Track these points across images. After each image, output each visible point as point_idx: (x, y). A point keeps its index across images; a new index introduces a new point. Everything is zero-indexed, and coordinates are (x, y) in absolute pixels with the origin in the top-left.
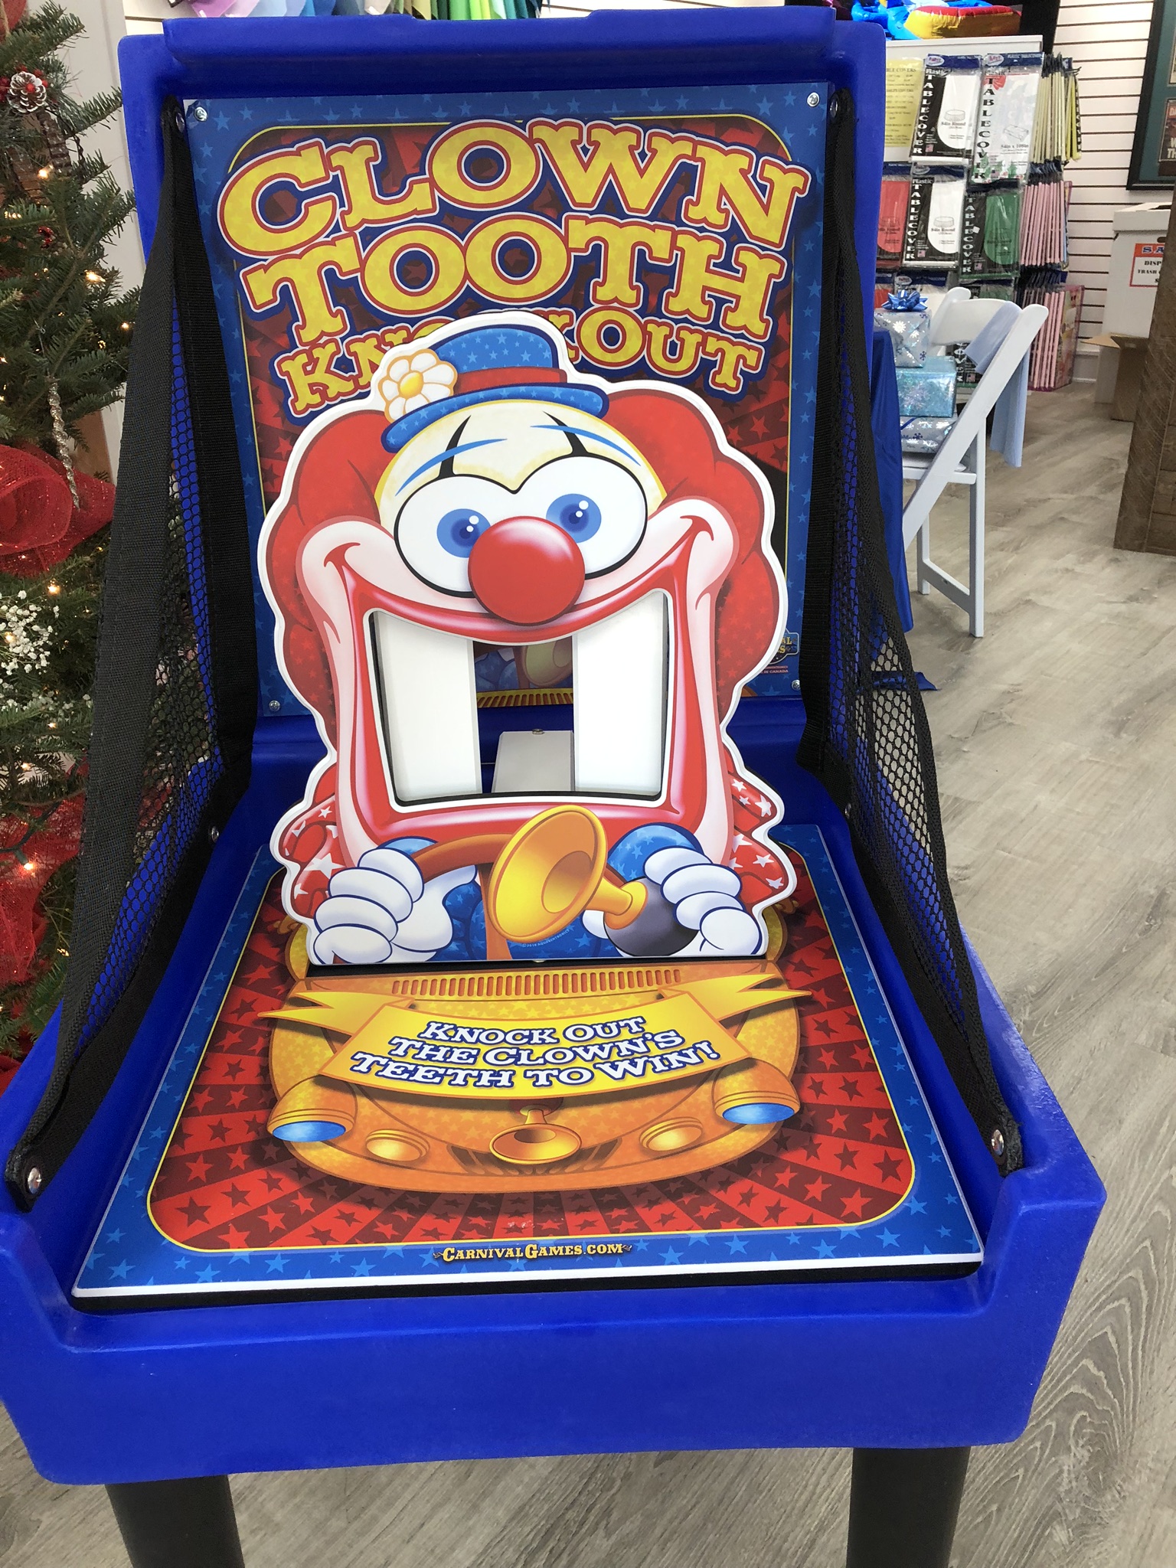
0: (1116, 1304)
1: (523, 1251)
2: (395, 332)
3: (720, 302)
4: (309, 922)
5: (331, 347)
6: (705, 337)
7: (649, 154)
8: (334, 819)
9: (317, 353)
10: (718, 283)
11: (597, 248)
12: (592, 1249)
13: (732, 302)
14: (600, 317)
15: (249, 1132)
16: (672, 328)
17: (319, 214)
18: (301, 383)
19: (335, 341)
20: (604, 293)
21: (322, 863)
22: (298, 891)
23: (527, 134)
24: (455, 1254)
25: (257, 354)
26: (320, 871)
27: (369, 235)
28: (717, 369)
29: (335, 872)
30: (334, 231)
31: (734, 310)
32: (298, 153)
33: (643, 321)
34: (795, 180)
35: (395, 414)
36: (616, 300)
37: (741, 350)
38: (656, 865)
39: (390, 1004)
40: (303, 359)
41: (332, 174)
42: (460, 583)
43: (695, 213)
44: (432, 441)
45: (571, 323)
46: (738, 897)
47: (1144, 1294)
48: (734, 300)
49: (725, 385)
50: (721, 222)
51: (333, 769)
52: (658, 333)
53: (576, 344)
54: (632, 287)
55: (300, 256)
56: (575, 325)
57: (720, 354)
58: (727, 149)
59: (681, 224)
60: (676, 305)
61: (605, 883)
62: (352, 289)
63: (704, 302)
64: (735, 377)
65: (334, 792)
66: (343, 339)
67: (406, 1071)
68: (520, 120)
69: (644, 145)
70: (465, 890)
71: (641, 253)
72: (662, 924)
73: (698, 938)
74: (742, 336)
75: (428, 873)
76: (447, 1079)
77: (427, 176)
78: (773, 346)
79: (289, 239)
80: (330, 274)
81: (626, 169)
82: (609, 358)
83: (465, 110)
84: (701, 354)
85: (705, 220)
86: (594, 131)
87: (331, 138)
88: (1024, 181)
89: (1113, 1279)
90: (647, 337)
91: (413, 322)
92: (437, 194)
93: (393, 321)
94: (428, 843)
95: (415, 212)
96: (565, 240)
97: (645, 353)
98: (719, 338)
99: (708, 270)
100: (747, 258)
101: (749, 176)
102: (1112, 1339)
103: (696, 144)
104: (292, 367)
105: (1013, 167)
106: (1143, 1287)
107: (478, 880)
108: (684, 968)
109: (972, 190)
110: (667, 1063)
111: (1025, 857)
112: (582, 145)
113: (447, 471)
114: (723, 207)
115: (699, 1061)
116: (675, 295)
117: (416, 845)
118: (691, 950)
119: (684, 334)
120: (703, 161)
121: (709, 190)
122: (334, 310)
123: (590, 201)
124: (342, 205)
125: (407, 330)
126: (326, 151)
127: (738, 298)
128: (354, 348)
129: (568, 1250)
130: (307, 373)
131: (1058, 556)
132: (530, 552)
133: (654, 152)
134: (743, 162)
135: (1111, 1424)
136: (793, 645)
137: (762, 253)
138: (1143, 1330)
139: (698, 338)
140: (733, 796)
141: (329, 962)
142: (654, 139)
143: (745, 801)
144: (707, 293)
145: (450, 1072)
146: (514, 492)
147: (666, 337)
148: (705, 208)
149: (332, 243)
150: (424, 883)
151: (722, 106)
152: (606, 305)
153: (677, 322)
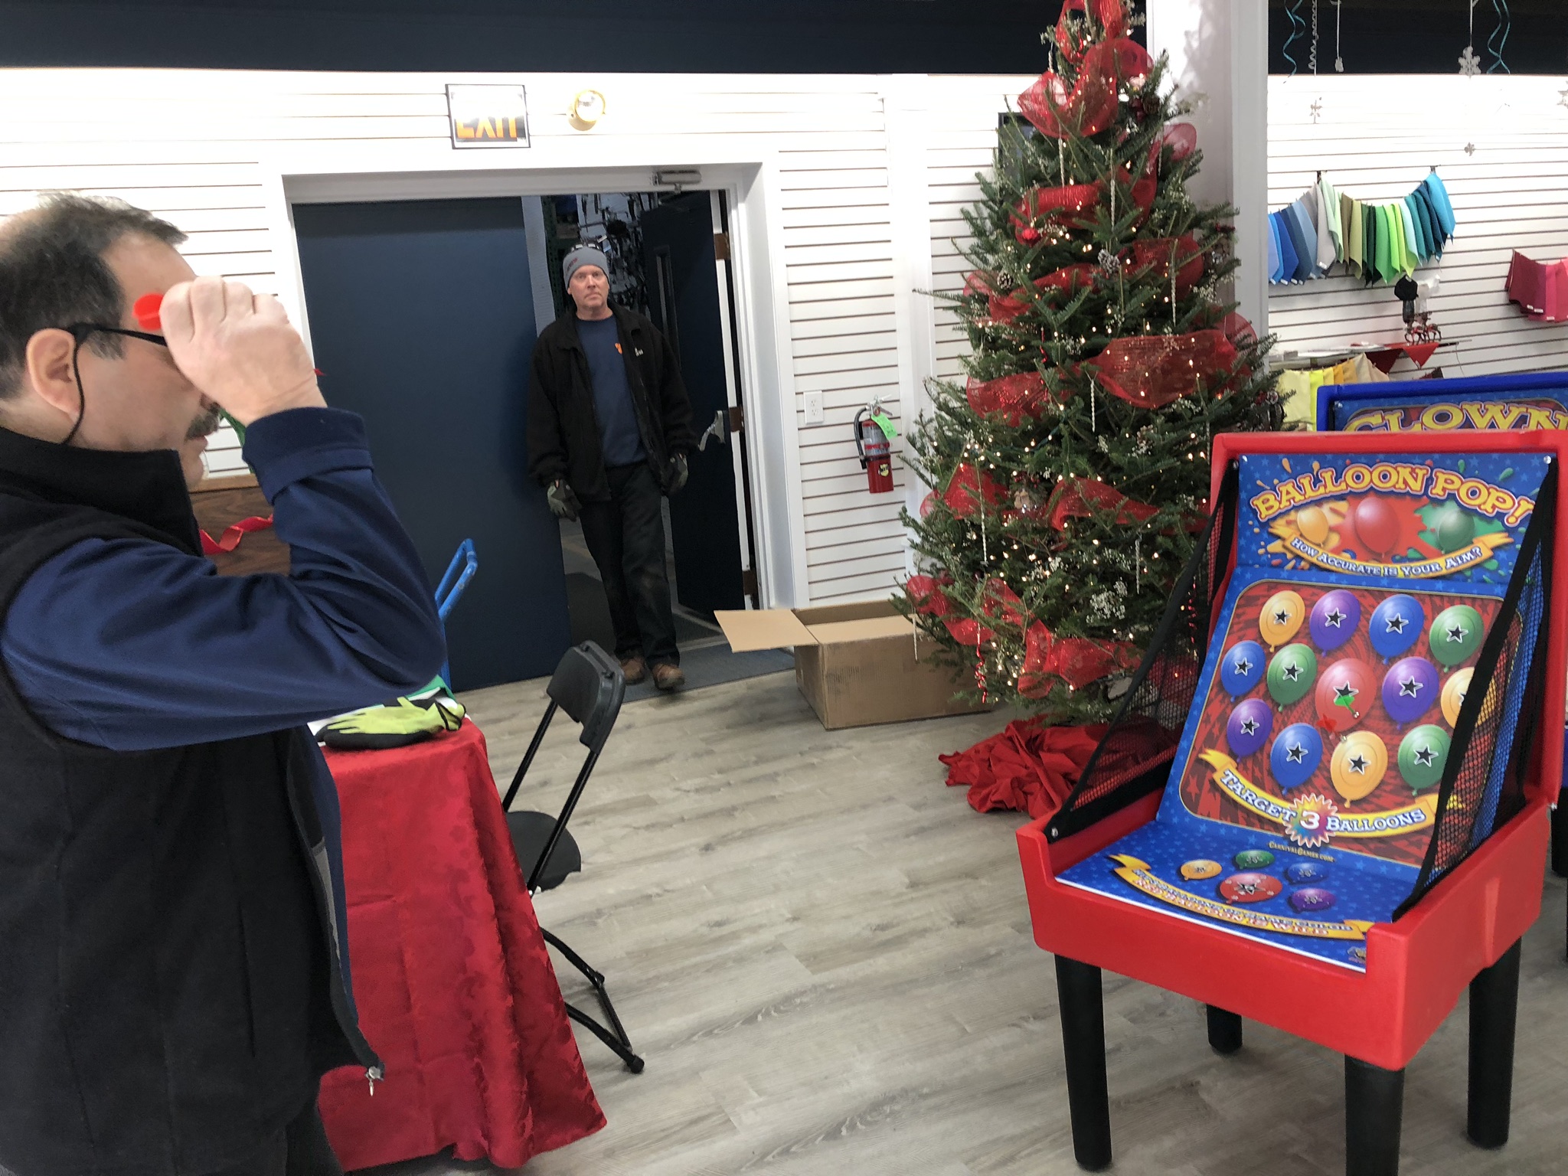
7: (1509, 412)
23: (1460, 407)
32: (1372, 415)
41: (1385, 421)
58: (1541, 409)
68: (1457, 403)
69: (1506, 409)
77: (1420, 421)
81: (1499, 418)
83: (1437, 401)
86: (1487, 405)
87: (1384, 411)
101: (1549, 417)
103: (1528, 408)
112: (1481, 410)
120: (1530, 413)
121: (1533, 423)
126: (1383, 415)
134: (1547, 413)
142: (1511, 407)
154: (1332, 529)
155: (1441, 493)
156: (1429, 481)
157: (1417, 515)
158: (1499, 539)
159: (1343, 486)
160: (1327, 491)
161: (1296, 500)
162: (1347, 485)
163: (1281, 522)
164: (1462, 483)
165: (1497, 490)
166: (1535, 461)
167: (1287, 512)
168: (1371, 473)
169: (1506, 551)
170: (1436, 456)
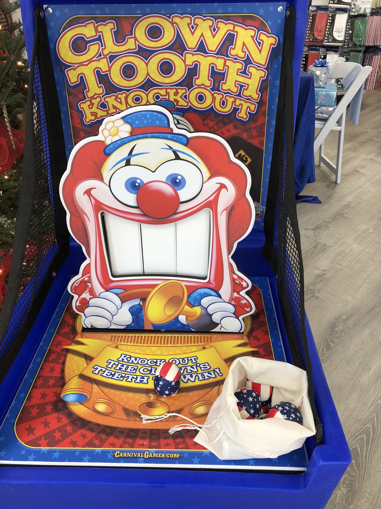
0: (362, 436)
1: (143, 455)
2: (122, 94)
3: (242, 86)
4: (82, 314)
5: (98, 99)
6: (235, 99)
7: (217, 29)
8: (90, 281)
9: (93, 101)
10: (241, 79)
11: (196, 65)
12: (168, 455)
13: (246, 87)
14: (197, 91)
15: (54, 396)
16: (223, 96)
17: (94, 49)
18: (88, 112)
19: (100, 97)
20: (198, 82)
21: (87, 295)
22: (78, 304)
23: (171, 20)
24: (119, 454)
25: (72, 101)
26: (85, 298)
27: (112, 58)
28: (239, 111)
29: (90, 299)
30: (99, 56)
31: (246, 90)
32: (85, 26)
33: (212, 93)
34: (272, 40)
35: (108, 142)
36: (203, 84)
37: (248, 104)
38: (205, 301)
39: (109, 345)
40: (88, 103)
41: (98, 34)
42: (134, 204)
43: (233, 52)
44: (123, 152)
45: (186, 93)
46: (234, 313)
47: (372, 433)
48: (247, 86)
49: (242, 117)
50: (243, 56)
51: (89, 265)
52: (218, 97)
53: (188, 101)
54: (209, 80)
55: (87, 65)
56: (188, 93)
57: (241, 106)
58: (246, 28)
59: (228, 56)
60: (225, 87)
61: (186, 306)
62: (106, 78)
63: (235, 86)
64: (246, 114)
65: (89, 272)
66: (103, 96)
67: (111, 374)
68: (168, 15)
69: (215, 25)
70: (136, 306)
71: (213, 67)
72: (207, 321)
73: (220, 326)
74: (249, 99)
75: (123, 300)
76: (125, 379)
77: (133, 36)
78: (261, 103)
79: (83, 58)
80: (98, 72)
81: (208, 35)
82: (200, 106)
83: (148, 10)
84: (234, 106)
85: (237, 55)
86: (196, 20)
87: (98, 20)
88: (368, 15)
89: (362, 427)
90: (214, 99)
91: (128, 91)
92: (137, 43)
93: (121, 90)
94: (123, 291)
95: (129, 49)
96: (184, 61)
97: (213, 104)
98: (241, 100)
99: (237, 74)
100: (252, 70)
101: (254, 39)
102: (359, 449)
103: (235, 26)
104: (84, 106)
105: (365, 10)
106: (371, 431)
107: (141, 303)
108: (214, 336)
109: (350, 17)
110: (203, 377)
111: (347, 268)
112: (191, 25)
113: (128, 163)
114: (244, 50)
115: (215, 376)
116: (225, 83)
117: (119, 291)
118: (217, 329)
119: (227, 98)
120: (237, 32)
121: (239, 44)
122: (99, 85)
123: (194, 47)
124: (102, 46)
125: (126, 93)
126: (96, 25)
127: (248, 85)
128: (107, 99)
129: (159, 455)
130: (90, 108)
131: (368, 154)
132: (159, 194)
133: (219, 28)
134: (252, 33)
135: (355, 480)
136: (263, 211)
137: (258, 68)
138: (370, 446)
139: (233, 99)
140: (233, 280)
141: (90, 327)
142: (219, 23)
143: (237, 282)
144: (237, 83)
145: (127, 376)
146: (154, 172)
147: (221, 99)
148: (237, 51)
149: (99, 60)
150: (122, 303)
151: (245, 11)
152: (199, 86)
153: (225, 93)
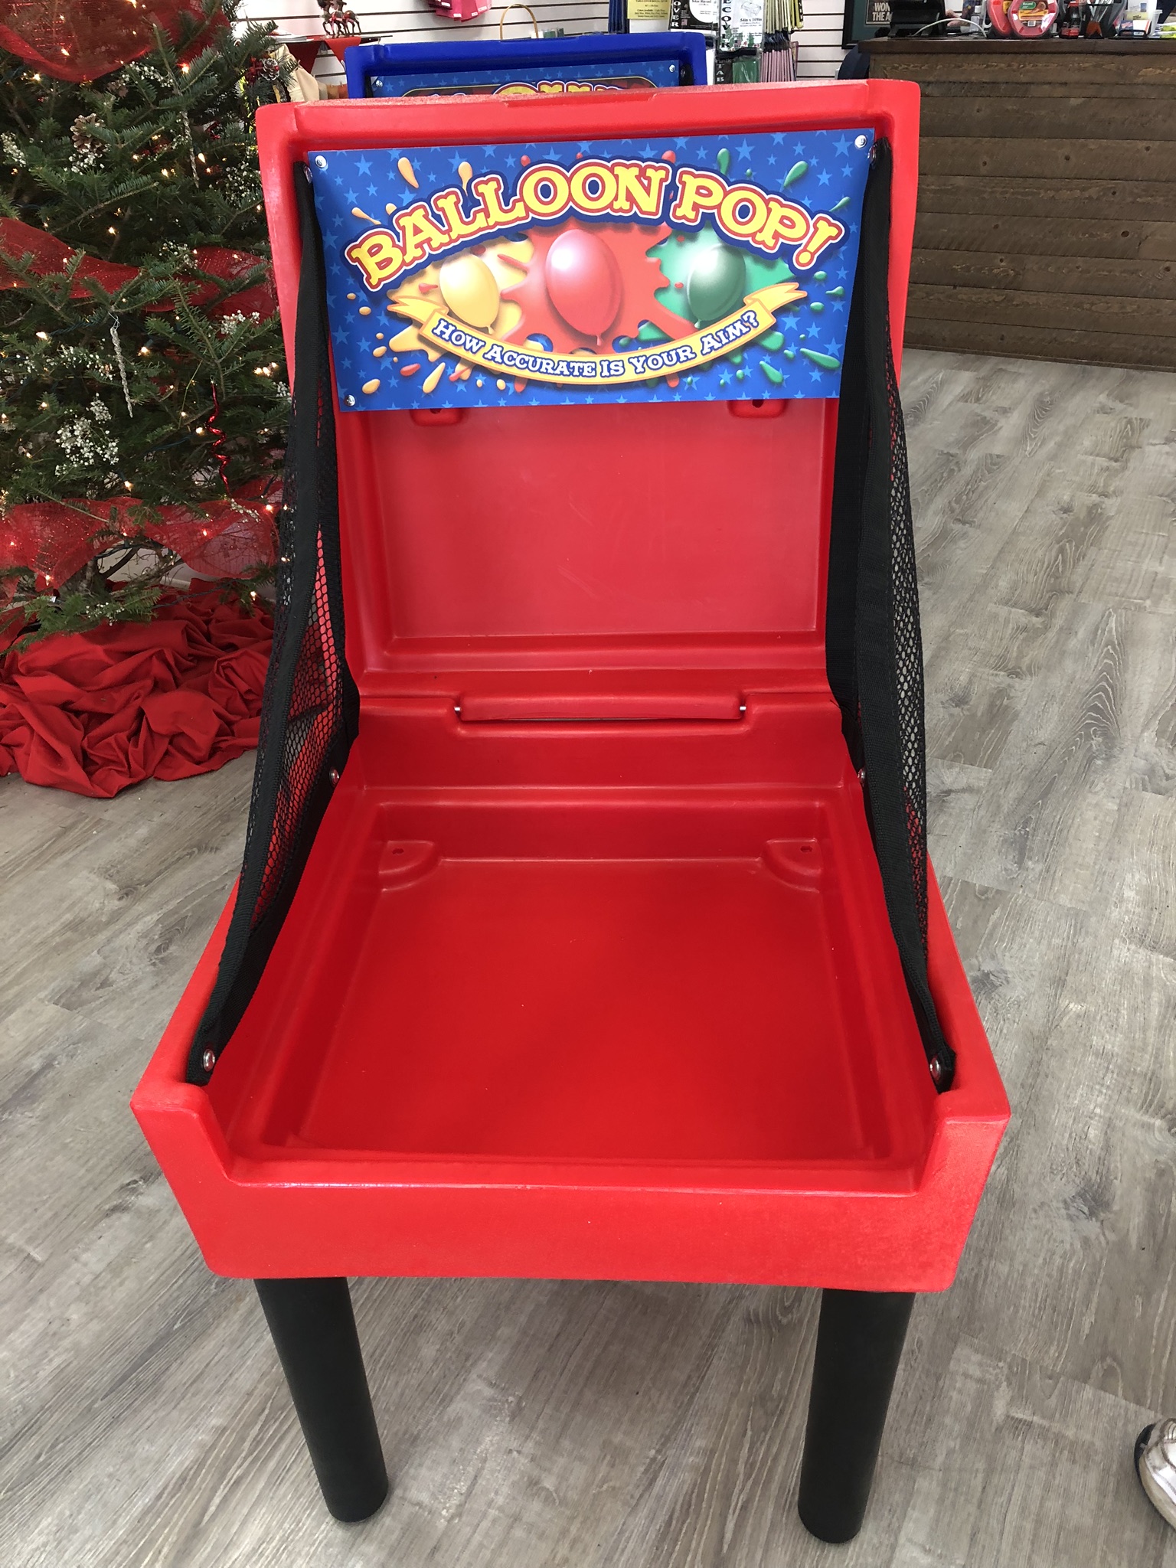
68: (534, 82)
83: (507, 78)
87: (443, 92)
88: (760, 49)
105: (751, 38)
109: (721, 57)
154: (506, 298)
155: (691, 215)
156: (671, 193)
157: (652, 259)
158: (787, 293)
159: (519, 211)
160: (491, 223)
161: (435, 244)
162: (528, 209)
163: (409, 290)
164: (726, 194)
165: (782, 205)
166: (842, 147)
167: (418, 270)
168: (569, 180)
169: (795, 315)
170: (681, 142)
